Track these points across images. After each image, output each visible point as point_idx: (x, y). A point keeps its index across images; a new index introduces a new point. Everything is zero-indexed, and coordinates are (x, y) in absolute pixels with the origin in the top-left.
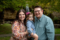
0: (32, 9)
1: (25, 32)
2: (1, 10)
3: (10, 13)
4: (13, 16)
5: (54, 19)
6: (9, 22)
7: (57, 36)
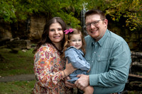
1: (62, 72)
2: (24, 18)
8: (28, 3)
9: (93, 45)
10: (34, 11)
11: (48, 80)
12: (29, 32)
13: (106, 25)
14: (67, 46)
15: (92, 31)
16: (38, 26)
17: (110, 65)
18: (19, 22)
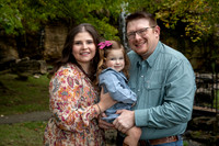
8: (40, 6)
9: (138, 65)
10: (49, 17)
11: (77, 120)
12: (43, 49)
13: (157, 35)
14: (103, 67)
15: (137, 44)
16: (56, 40)
17: (165, 94)
18: (28, 35)
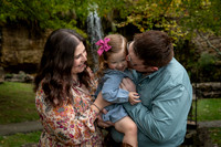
0: (114, 25)
3: (24, 41)
4: (36, 51)
5: (199, 61)
6: (22, 74)
7: (212, 128)
